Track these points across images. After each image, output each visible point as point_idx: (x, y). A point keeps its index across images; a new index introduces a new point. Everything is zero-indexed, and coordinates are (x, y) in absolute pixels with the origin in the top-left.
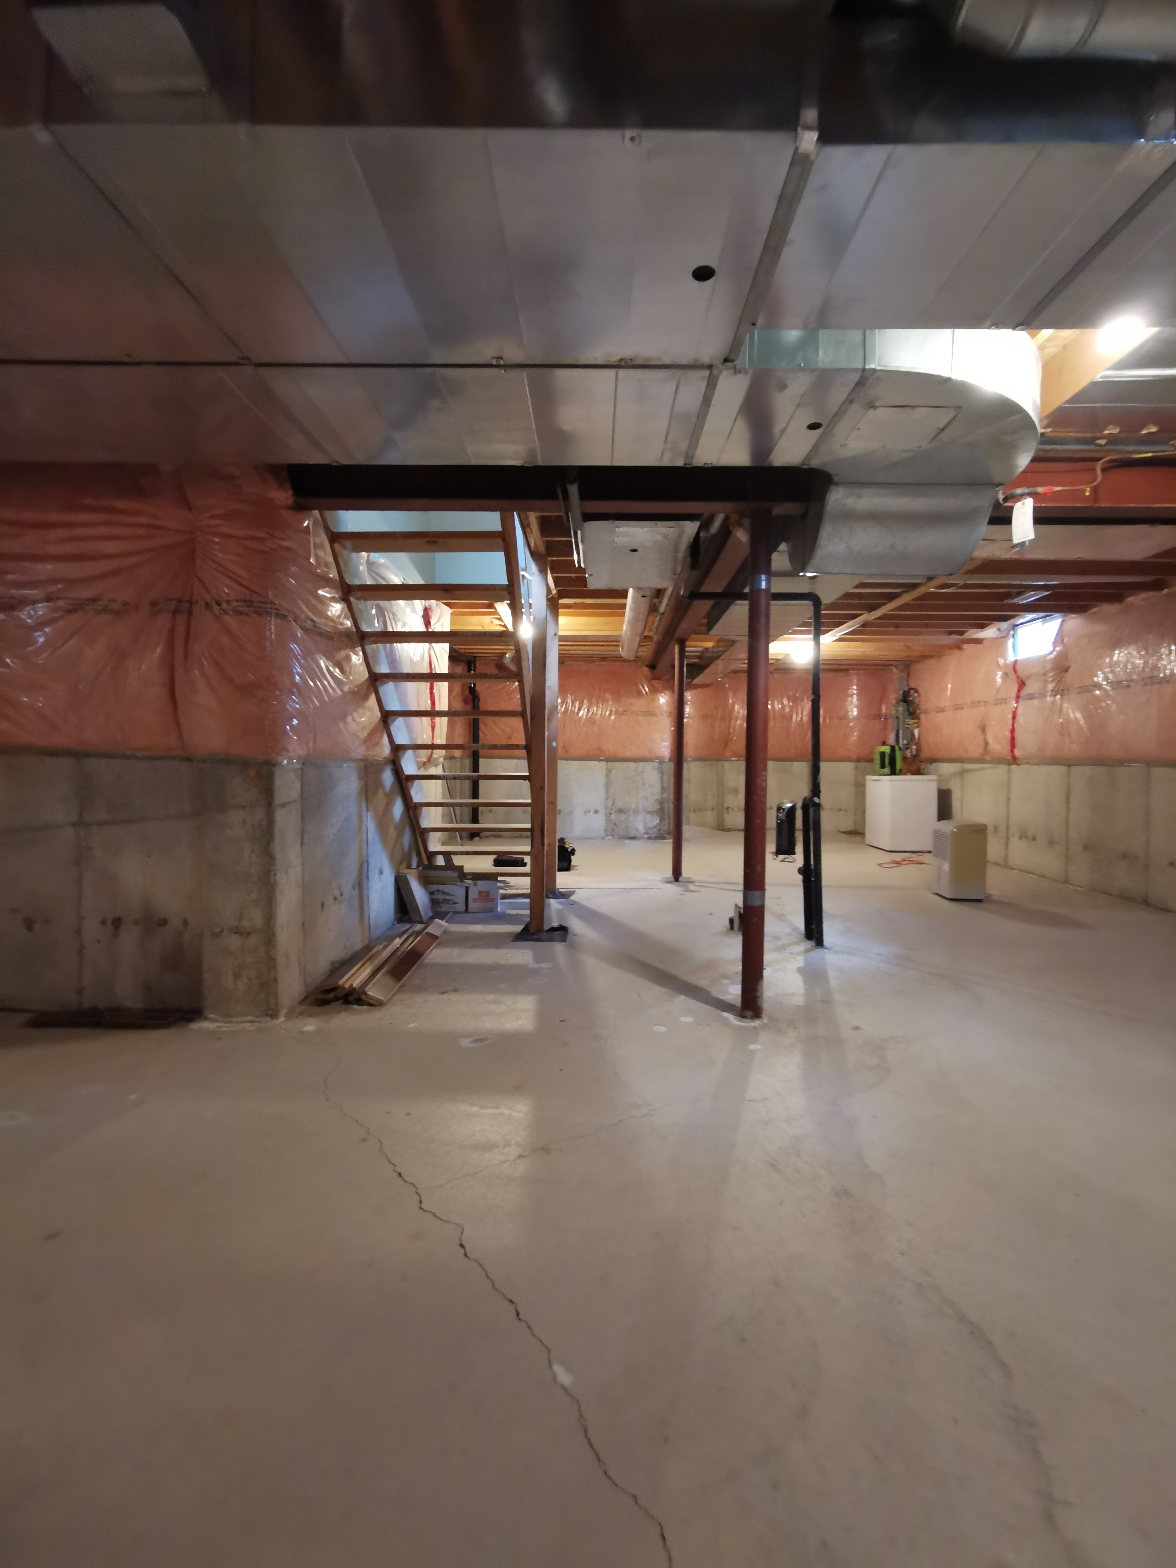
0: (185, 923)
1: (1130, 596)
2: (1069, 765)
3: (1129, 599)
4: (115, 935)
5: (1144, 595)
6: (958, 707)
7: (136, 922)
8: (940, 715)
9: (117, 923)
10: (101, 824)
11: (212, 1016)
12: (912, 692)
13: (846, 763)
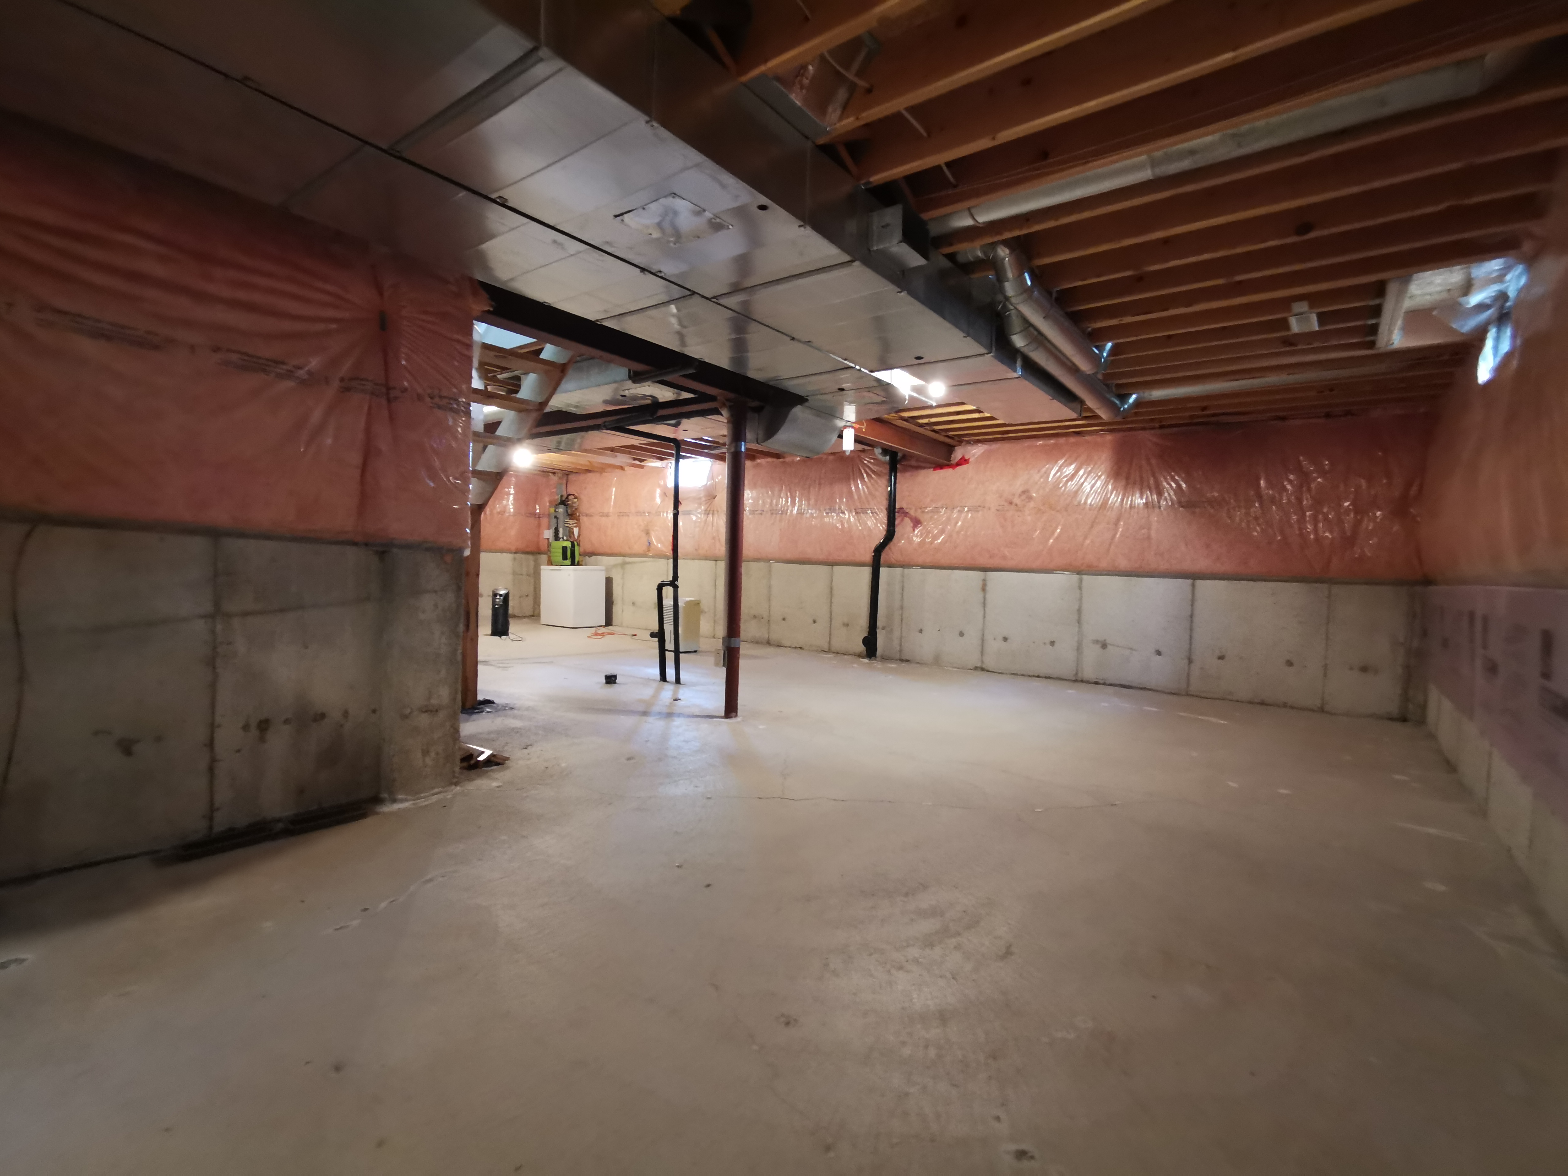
0: (346, 714)
1: (759, 459)
2: (716, 561)
3: (759, 461)
4: (262, 739)
5: (769, 460)
6: (621, 515)
7: (287, 721)
8: (604, 519)
9: (264, 725)
10: (245, 614)
11: (400, 797)
12: (571, 497)
13: (505, 554)
